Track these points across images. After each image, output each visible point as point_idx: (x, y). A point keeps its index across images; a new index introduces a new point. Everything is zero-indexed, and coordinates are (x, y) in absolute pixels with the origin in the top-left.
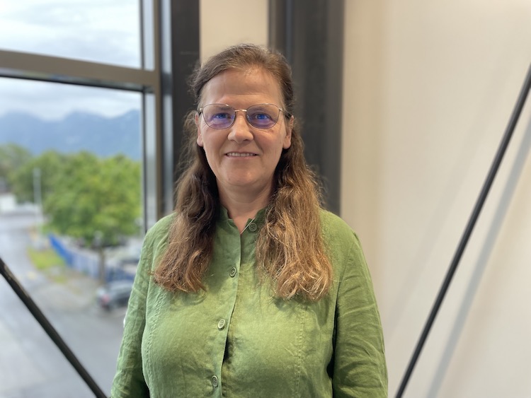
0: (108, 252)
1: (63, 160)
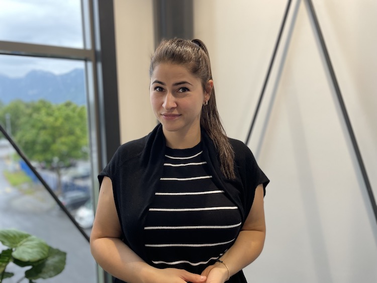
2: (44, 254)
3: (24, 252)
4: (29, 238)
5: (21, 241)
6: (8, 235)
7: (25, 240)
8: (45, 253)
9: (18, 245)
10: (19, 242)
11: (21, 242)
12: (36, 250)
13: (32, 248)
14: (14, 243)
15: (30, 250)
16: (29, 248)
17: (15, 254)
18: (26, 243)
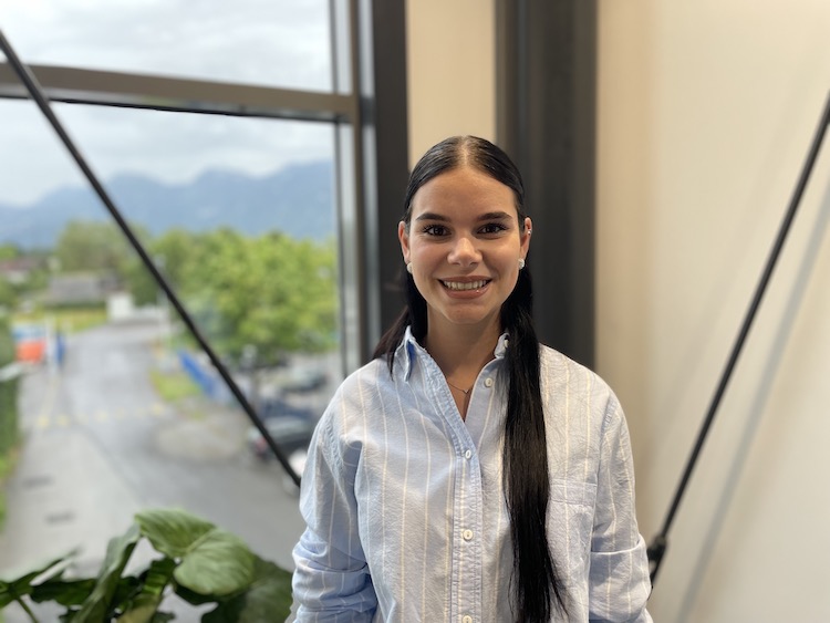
0: (263, 375)
1: (197, 241)
2: (244, 576)
3: (201, 569)
4: (213, 533)
5: (195, 539)
6: (167, 524)
7: (202, 538)
8: (247, 572)
9: (189, 549)
10: (190, 543)
11: (195, 544)
12: (227, 564)
13: (218, 560)
14: (178, 545)
15: (214, 566)
16: (212, 558)
17: (181, 573)
18: (204, 547)
